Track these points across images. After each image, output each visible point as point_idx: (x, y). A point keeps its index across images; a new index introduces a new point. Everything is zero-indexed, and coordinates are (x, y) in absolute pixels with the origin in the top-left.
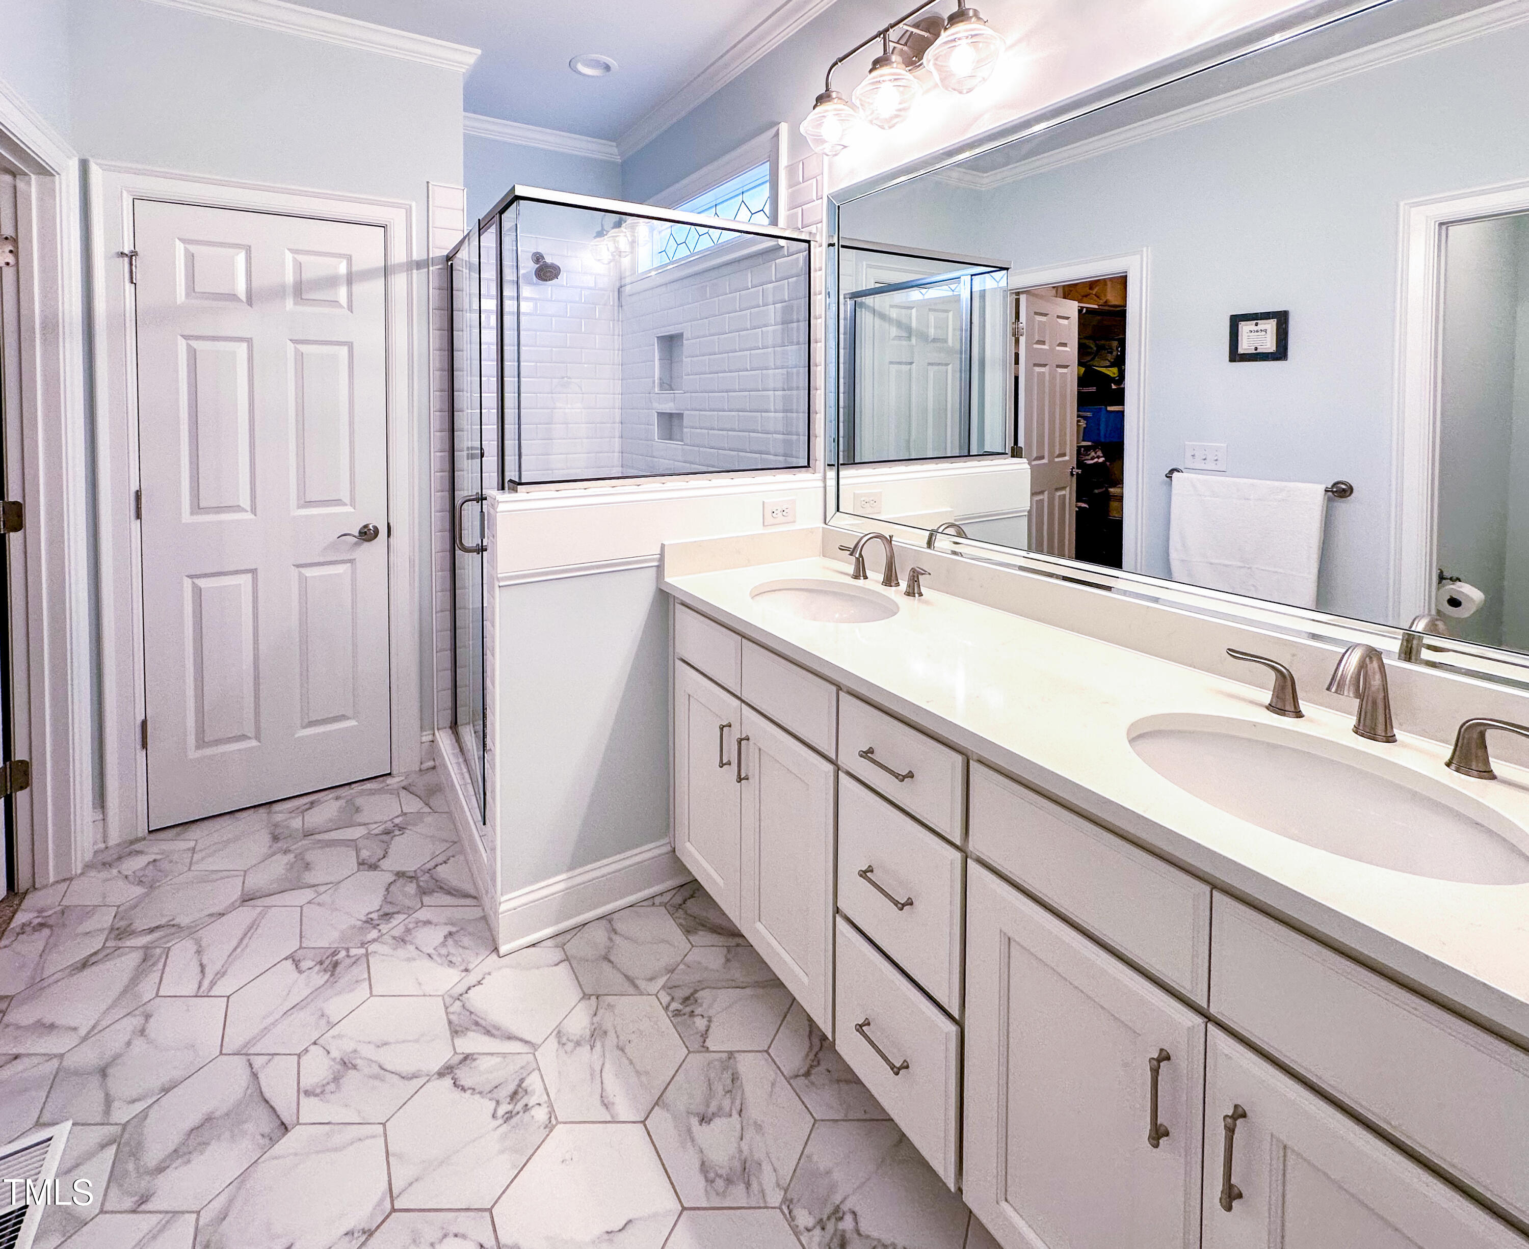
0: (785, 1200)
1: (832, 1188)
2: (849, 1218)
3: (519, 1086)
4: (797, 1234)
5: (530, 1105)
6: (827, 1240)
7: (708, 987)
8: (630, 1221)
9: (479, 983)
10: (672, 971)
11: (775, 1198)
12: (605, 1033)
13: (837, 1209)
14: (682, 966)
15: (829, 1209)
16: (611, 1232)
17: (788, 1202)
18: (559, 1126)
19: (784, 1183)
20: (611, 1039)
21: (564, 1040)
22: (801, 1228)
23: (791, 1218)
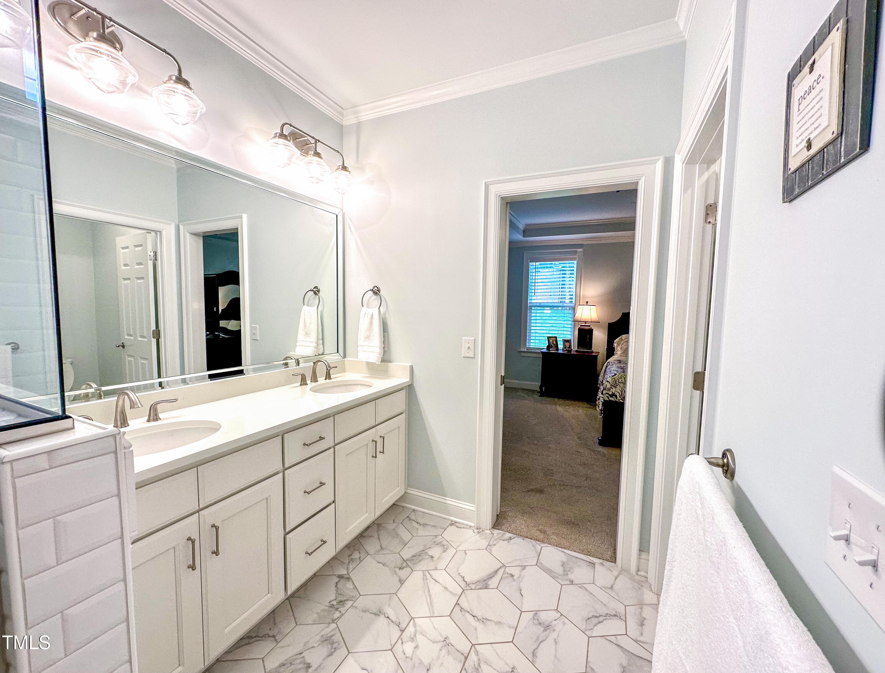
0: (333, 622)
1: (323, 610)
2: (332, 603)
4: (343, 615)
6: (341, 606)
8: (362, 668)
11: (333, 626)
13: (330, 607)
15: (331, 609)
17: (333, 621)
19: (326, 625)
22: (341, 614)
23: (339, 618)
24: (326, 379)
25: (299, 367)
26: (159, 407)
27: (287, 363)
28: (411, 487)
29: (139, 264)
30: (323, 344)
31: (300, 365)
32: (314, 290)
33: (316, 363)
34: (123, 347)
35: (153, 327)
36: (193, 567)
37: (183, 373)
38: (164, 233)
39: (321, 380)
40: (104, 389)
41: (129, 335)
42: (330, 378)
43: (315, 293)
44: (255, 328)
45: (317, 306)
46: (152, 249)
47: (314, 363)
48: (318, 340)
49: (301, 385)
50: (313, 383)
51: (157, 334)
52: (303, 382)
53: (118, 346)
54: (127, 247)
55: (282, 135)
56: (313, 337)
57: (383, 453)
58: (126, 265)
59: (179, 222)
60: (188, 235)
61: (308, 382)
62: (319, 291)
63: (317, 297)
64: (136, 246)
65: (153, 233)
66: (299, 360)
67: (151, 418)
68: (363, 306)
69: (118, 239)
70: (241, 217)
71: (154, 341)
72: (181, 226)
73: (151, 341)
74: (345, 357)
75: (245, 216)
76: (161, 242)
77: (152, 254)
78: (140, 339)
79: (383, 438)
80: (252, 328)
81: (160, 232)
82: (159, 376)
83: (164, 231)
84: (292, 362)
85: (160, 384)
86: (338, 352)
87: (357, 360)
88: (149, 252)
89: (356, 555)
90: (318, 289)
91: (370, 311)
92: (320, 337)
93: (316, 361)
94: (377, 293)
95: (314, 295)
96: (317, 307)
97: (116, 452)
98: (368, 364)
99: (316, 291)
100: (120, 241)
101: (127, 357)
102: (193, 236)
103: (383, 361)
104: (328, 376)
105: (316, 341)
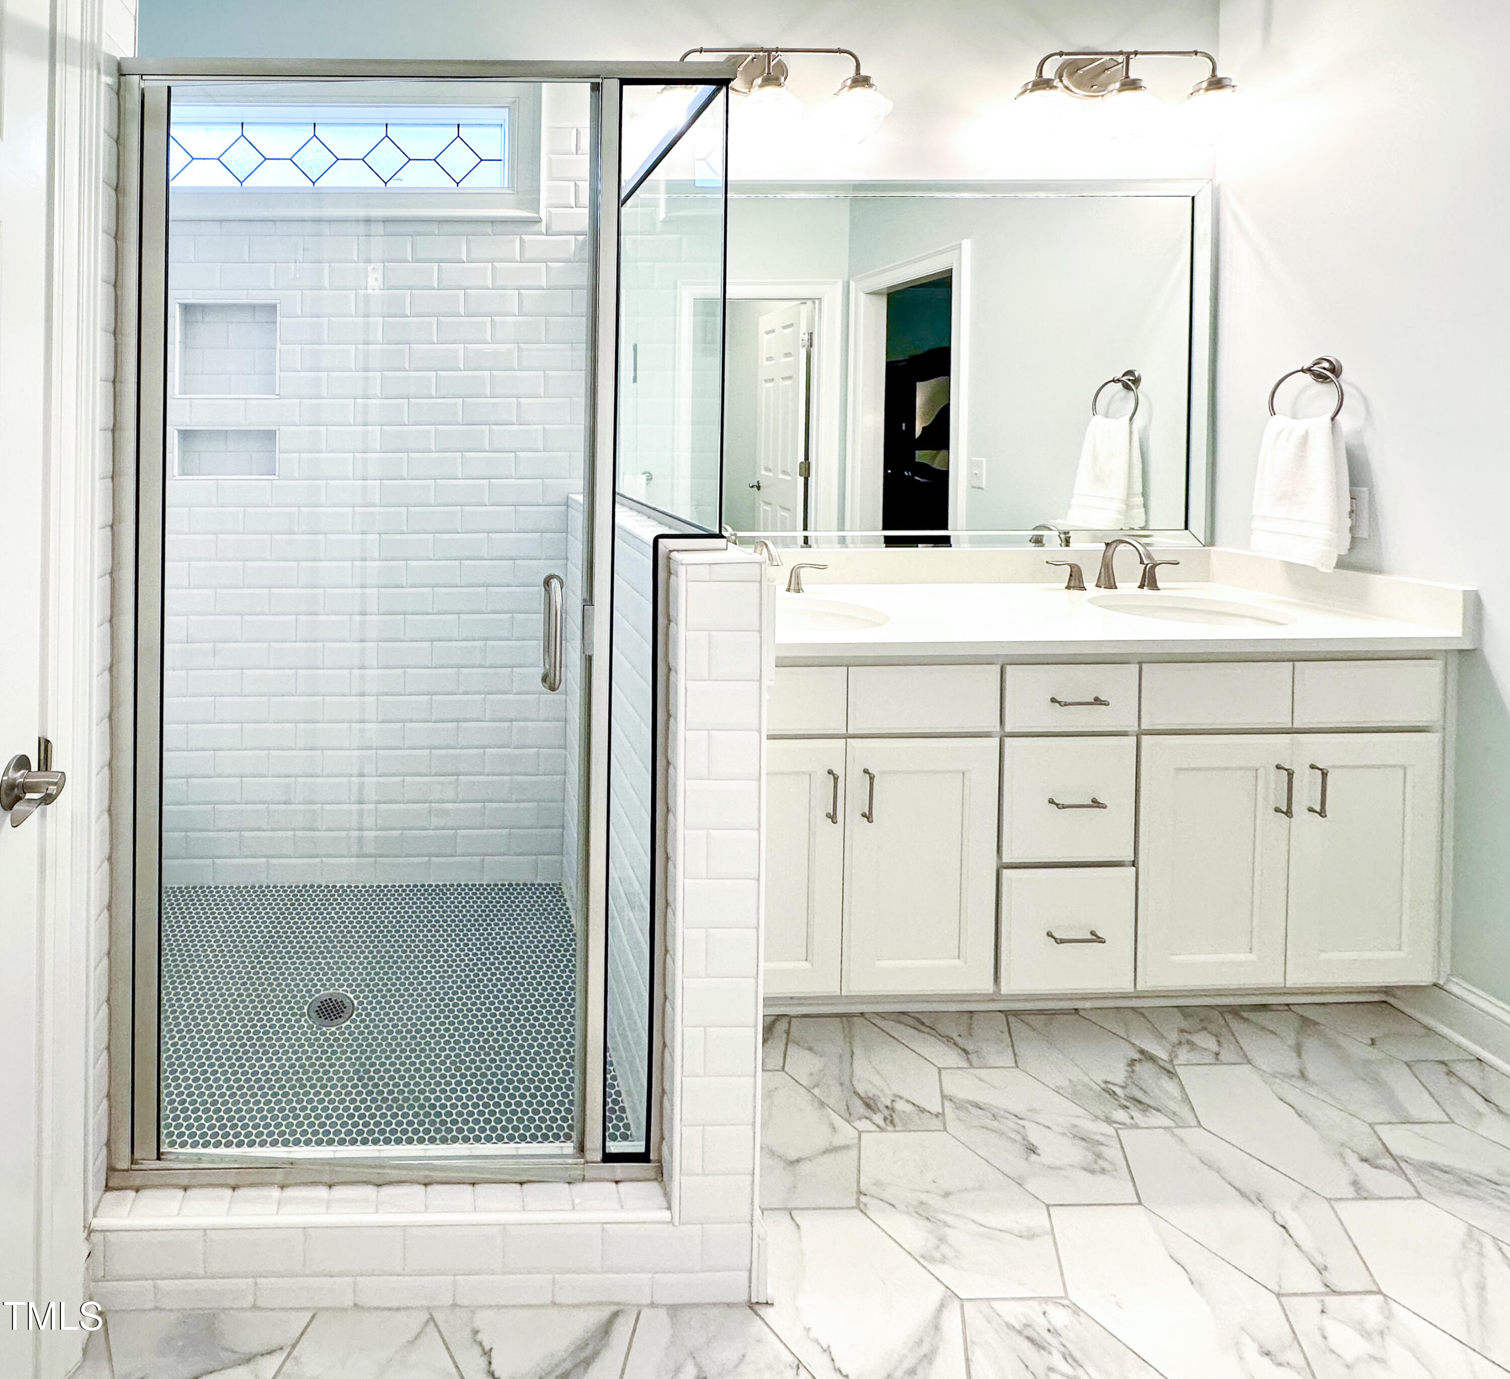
1: (1085, 1085)
2: (1113, 1087)
3: (1020, 1332)
4: (1138, 1127)
5: (1048, 1326)
6: (1135, 1109)
7: (851, 1081)
8: (1171, 1257)
9: (827, 1350)
10: (822, 1104)
11: (1108, 1129)
12: (922, 1203)
13: (1108, 1092)
14: (816, 1091)
15: (1109, 1097)
16: (1190, 1280)
17: (1111, 1122)
18: (1071, 1296)
19: (1090, 1115)
20: (934, 1201)
21: (937, 1255)
22: (1133, 1122)
23: (1126, 1126)
24: (1141, 586)
25: (1067, 548)
26: (803, 572)
27: (1042, 536)
28: (1465, 978)
29: (788, 355)
30: (1145, 506)
31: (1071, 545)
32: (1124, 379)
33: (1114, 545)
34: (759, 488)
35: (802, 458)
36: (833, 817)
37: (841, 527)
38: (825, 301)
39: (1128, 586)
40: (739, 534)
41: (767, 469)
42: (1153, 586)
43: (1127, 387)
44: (979, 464)
45: (1130, 415)
46: (807, 329)
47: (1107, 544)
48: (1129, 494)
49: (1068, 587)
50: (1102, 589)
51: (806, 470)
52: (1075, 581)
53: (753, 487)
54: (773, 331)
55: (1042, 83)
56: (1116, 489)
57: (1322, 813)
58: (770, 359)
59: (851, 275)
60: (862, 296)
61: (1090, 585)
62: (1136, 381)
63: (1132, 394)
64: (784, 328)
65: (809, 303)
66: (1071, 534)
67: (792, 587)
68: (1273, 412)
69: (762, 320)
70: (959, 246)
71: (801, 480)
72: (851, 282)
73: (796, 479)
74: (1211, 541)
75: (967, 244)
76: (820, 317)
77: (806, 337)
78: (781, 476)
79: (1324, 774)
80: (972, 464)
81: (820, 299)
82: (805, 528)
83: (826, 296)
84: (1052, 538)
85: (806, 540)
86: (1186, 528)
87: (1250, 553)
88: (802, 334)
89: (1206, 1041)
90: (1134, 376)
91: (1300, 426)
92: (1138, 487)
93: (1114, 542)
94: (1327, 378)
95: (1124, 392)
96: (1131, 419)
97: (760, 582)
98: (1291, 568)
99: (1131, 381)
100: (765, 322)
101: (762, 503)
102: (871, 297)
103: (1342, 564)
104: (1149, 580)
105: (1124, 496)
